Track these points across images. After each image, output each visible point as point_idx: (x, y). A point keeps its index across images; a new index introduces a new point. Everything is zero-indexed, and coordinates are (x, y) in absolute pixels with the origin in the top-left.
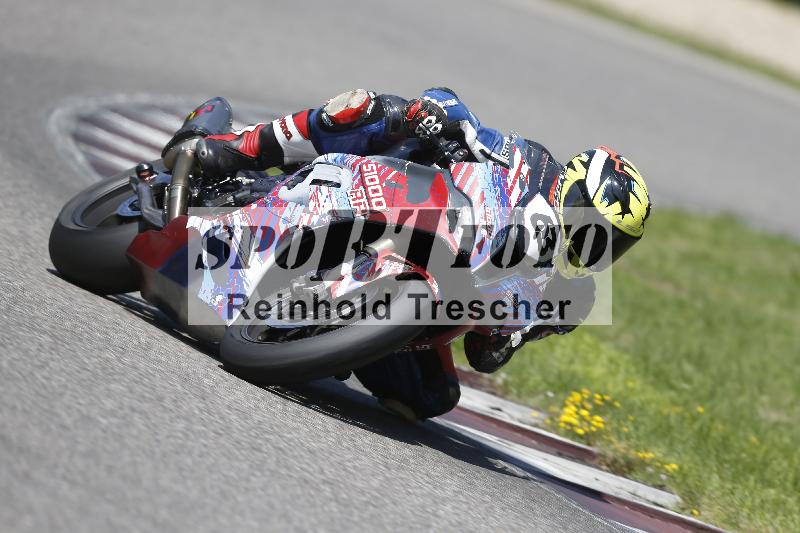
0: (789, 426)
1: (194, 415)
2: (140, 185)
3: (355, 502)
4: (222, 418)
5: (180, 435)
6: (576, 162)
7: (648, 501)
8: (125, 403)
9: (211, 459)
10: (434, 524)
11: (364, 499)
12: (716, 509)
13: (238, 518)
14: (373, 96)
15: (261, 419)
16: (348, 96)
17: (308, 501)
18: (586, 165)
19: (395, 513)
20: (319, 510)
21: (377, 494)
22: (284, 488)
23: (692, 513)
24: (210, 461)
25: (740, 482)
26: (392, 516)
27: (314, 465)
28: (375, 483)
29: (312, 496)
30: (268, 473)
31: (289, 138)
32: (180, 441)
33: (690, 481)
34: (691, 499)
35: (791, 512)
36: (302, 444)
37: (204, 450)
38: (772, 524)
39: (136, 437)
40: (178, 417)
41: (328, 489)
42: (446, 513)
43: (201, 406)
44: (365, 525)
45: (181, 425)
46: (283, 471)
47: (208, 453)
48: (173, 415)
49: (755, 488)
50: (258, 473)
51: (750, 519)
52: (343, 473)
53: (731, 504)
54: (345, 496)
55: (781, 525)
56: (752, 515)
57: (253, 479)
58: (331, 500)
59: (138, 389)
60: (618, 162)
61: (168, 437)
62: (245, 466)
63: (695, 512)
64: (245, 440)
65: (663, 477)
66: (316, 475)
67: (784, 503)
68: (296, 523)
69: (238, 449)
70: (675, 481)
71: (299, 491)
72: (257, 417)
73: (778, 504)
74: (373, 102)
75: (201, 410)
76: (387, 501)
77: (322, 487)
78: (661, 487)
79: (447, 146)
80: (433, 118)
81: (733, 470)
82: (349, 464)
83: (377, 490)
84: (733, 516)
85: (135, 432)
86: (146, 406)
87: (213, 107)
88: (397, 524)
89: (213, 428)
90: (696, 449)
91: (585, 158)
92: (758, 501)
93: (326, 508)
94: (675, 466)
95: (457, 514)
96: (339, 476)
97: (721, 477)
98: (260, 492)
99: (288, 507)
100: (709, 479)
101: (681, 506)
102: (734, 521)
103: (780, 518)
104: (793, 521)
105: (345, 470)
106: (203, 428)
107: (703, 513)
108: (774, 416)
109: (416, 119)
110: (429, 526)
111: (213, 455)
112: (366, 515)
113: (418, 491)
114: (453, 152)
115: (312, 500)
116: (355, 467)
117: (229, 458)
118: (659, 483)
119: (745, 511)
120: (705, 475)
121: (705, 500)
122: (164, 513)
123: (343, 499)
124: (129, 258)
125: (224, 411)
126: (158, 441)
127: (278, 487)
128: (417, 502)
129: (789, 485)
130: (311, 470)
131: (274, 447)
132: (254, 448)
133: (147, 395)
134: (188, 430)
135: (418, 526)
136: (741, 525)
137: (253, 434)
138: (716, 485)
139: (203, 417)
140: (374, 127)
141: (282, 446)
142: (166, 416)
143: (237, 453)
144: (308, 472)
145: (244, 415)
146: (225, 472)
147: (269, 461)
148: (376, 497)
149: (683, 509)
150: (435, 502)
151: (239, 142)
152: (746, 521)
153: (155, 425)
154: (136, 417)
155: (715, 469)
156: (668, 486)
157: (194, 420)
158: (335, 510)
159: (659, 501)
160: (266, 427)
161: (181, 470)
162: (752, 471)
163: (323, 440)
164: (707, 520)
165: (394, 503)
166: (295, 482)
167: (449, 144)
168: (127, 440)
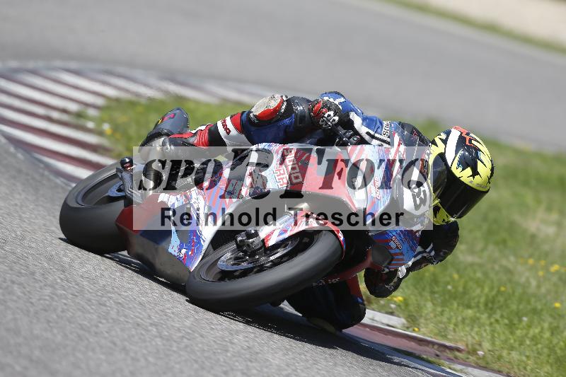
0: (481, 266)
1: (57, 283)
2: (124, 174)
3: (175, 337)
4: (77, 285)
5: (47, 298)
6: (437, 140)
7: (383, 324)
8: (7, 278)
9: (70, 314)
10: (231, 349)
11: (181, 335)
12: (431, 326)
13: (90, 354)
14: (285, 99)
15: (104, 283)
16: (267, 100)
17: (140, 339)
18: (445, 142)
19: (202, 343)
20: (148, 344)
21: (190, 331)
22: (122, 330)
23: (414, 330)
24: (69, 314)
25: (447, 307)
26: (200, 345)
27: (144, 313)
28: (188, 323)
29: (142, 334)
30: (111, 321)
31: (228, 133)
32: (47, 302)
33: (411, 308)
34: (413, 320)
35: (483, 325)
36: (135, 299)
37: (65, 307)
38: (470, 335)
39: (16, 301)
40: (45, 285)
41: (155, 330)
42: (239, 340)
43: (62, 276)
44: (182, 353)
45: (48, 291)
46: (122, 319)
47: (68, 310)
48: (42, 284)
49: (458, 309)
50: (104, 321)
51: (454, 330)
52: (165, 317)
53: (441, 322)
54: (166, 333)
55: (477, 334)
56: (457, 329)
57: (100, 325)
58: (156, 337)
59: (17, 267)
60: (468, 138)
61: (39, 300)
62: (95, 317)
63: (416, 329)
64: (93, 298)
65: (393, 306)
66: (145, 320)
67: (478, 319)
68: (132, 354)
69: (89, 305)
70: (401, 309)
71: (133, 332)
72: (102, 282)
73: (475, 320)
74: (285, 104)
75: (61, 279)
76: (196, 335)
77: (150, 328)
78: (392, 313)
79: (345, 134)
80: (331, 113)
81: (442, 298)
82: (168, 311)
83: (190, 328)
84: (442, 330)
85: (15, 298)
86: (22, 279)
87: (175, 115)
88: (204, 350)
89: (70, 291)
90: (415, 286)
91: (443, 136)
92: (460, 318)
93: (154, 343)
94: (400, 298)
95: (247, 341)
96: (162, 319)
97: (433, 304)
98: (106, 335)
99: (126, 343)
100: (425, 305)
101: (406, 325)
102: (443, 334)
103: (476, 329)
104: (485, 330)
105: (166, 315)
106: (64, 292)
107: (422, 330)
108: (470, 259)
109: (319, 115)
110: (227, 351)
111: (71, 310)
112: (182, 345)
113: (219, 327)
114: (349, 138)
115: (142, 337)
116: (173, 313)
117: (83, 312)
118: (390, 311)
119: (452, 326)
120: (422, 303)
121: (422, 320)
122: (37, 353)
123: (165, 335)
124: (118, 226)
125: (79, 279)
126: (32, 303)
127: (118, 330)
128: (218, 334)
129: (482, 306)
130: (141, 316)
131: (115, 302)
132: (100, 304)
133: (23, 271)
134: (53, 294)
135: (219, 351)
136: (449, 337)
137: (99, 294)
138: (430, 310)
139: (64, 284)
140: (287, 121)
141: (120, 301)
142: (37, 285)
143: (88, 307)
144: (139, 318)
145: (93, 281)
146: (81, 322)
147: (111, 312)
148: (189, 333)
149: (408, 328)
150: (232, 334)
151: (194, 138)
152: (453, 333)
153: (29, 292)
154: (16, 287)
155: (429, 298)
156: (397, 313)
157: (57, 287)
158: (159, 343)
159: (390, 324)
160: (109, 288)
161: (49, 322)
162: (455, 298)
163: (150, 295)
164: (424, 334)
165: (202, 336)
166: (130, 326)
167: (346, 132)
168: (10, 304)
